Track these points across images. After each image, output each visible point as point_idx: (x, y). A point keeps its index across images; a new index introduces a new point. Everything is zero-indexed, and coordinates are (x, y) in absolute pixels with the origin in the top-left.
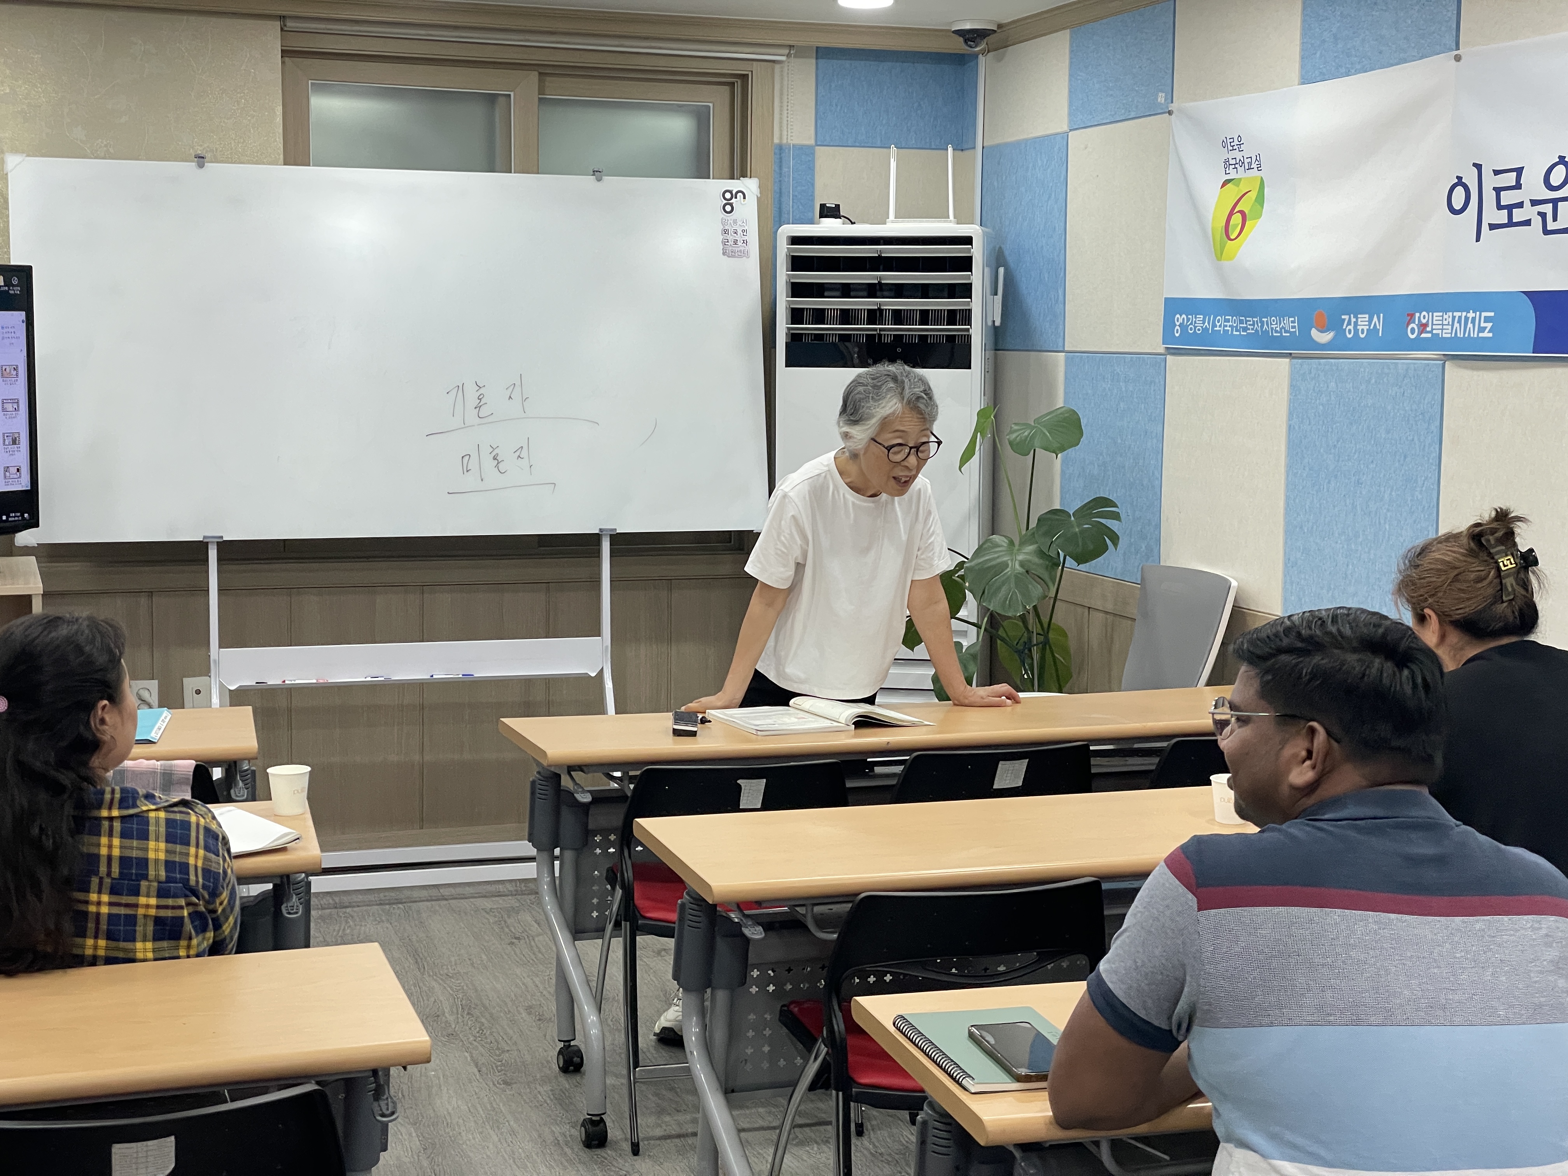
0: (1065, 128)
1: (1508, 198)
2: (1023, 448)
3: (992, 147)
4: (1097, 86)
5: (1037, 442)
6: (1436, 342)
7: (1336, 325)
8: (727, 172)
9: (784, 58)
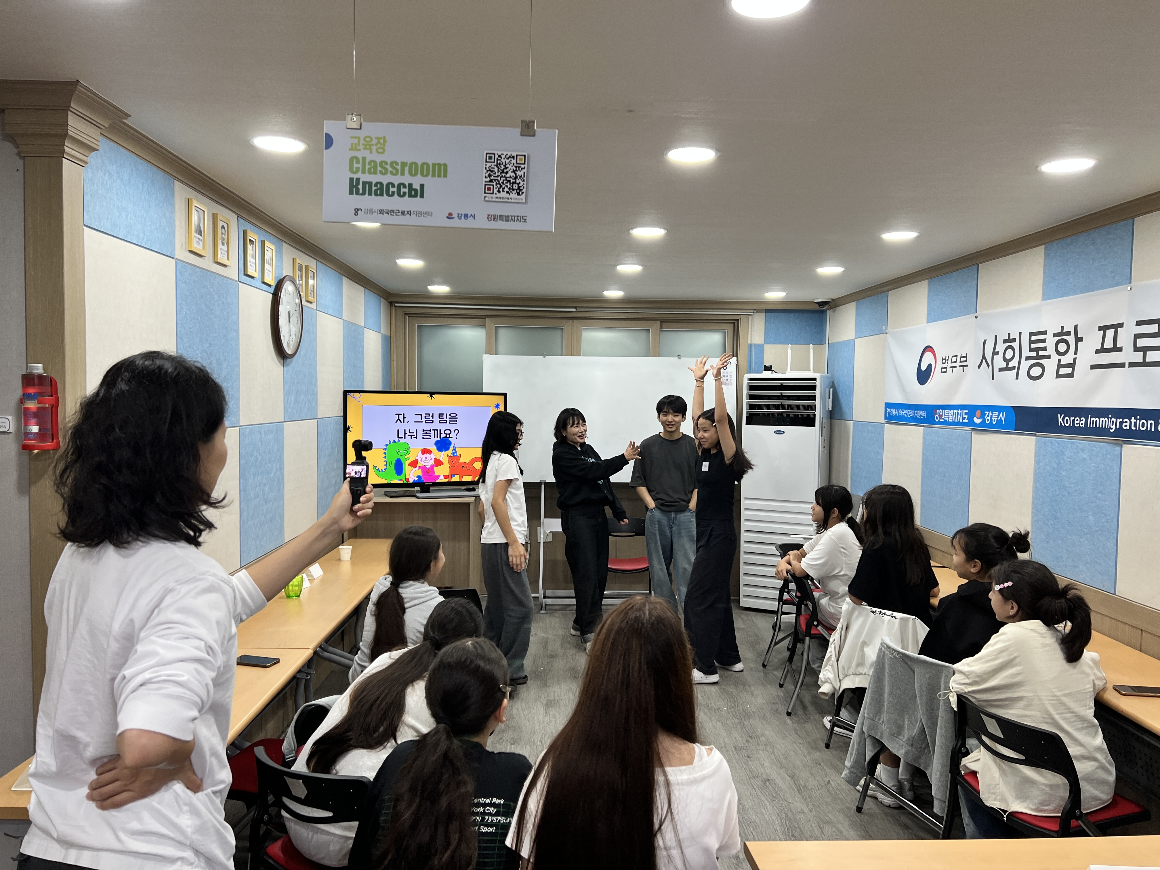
0: (854, 338)
3: (832, 343)
4: (864, 323)
9: (752, 314)
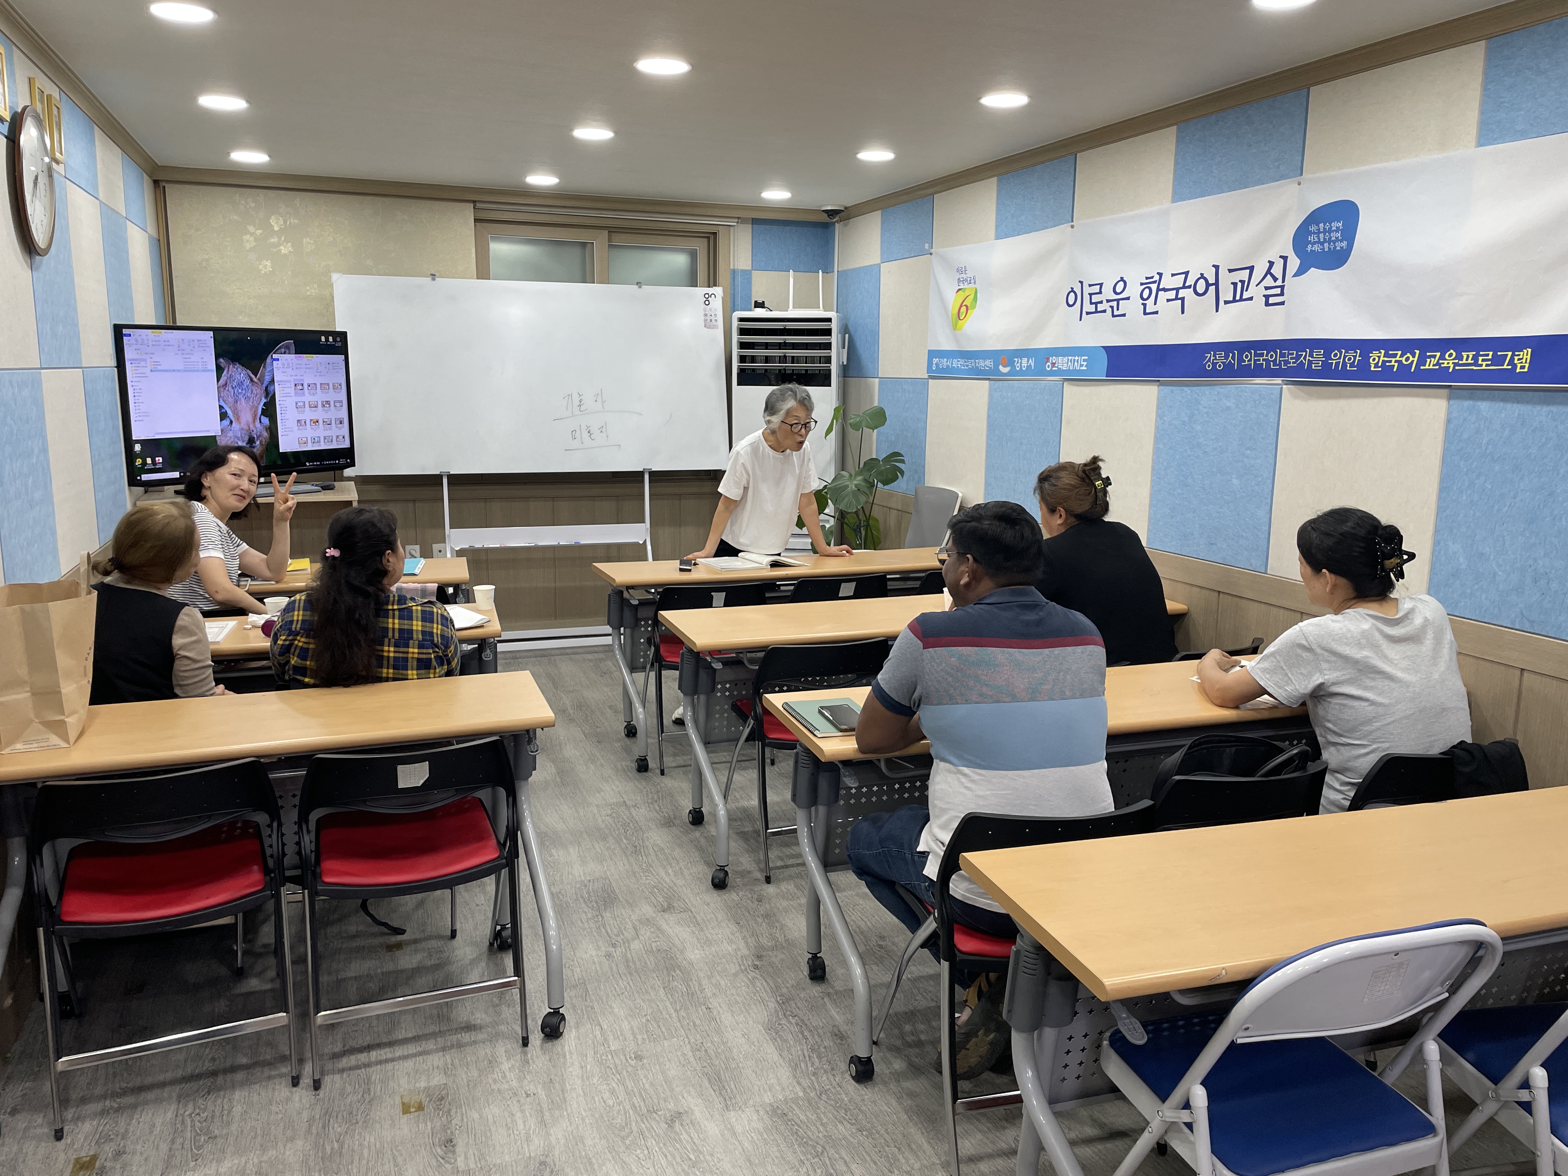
0: (879, 261)
1: (1095, 299)
2: (857, 427)
3: (843, 271)
4: (895, 240)
5: (864, 424)
6: (1060, 372)
7: (1010, 363)
8: (706, 284)
9: (735, 224)
